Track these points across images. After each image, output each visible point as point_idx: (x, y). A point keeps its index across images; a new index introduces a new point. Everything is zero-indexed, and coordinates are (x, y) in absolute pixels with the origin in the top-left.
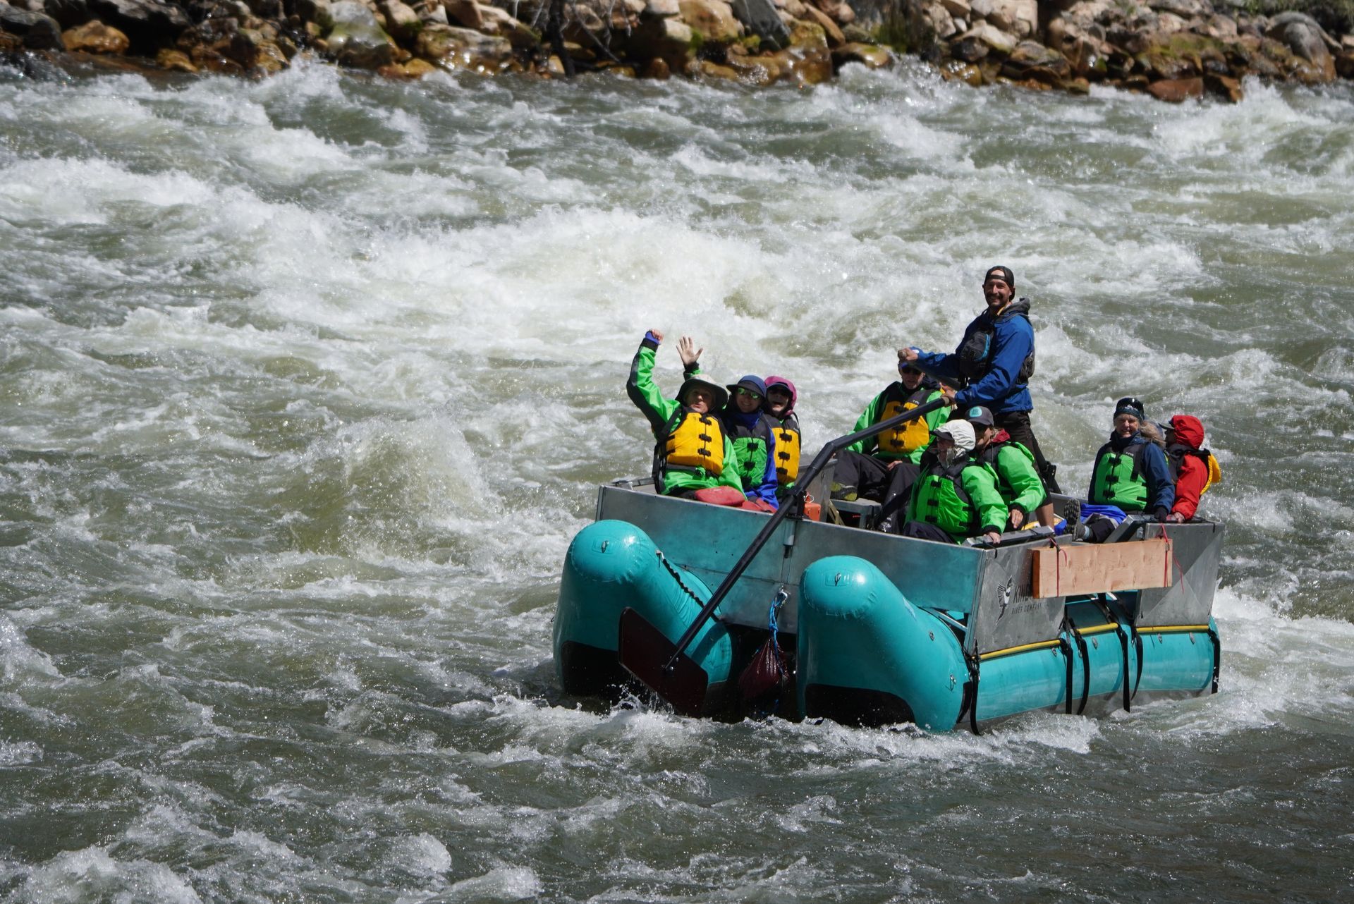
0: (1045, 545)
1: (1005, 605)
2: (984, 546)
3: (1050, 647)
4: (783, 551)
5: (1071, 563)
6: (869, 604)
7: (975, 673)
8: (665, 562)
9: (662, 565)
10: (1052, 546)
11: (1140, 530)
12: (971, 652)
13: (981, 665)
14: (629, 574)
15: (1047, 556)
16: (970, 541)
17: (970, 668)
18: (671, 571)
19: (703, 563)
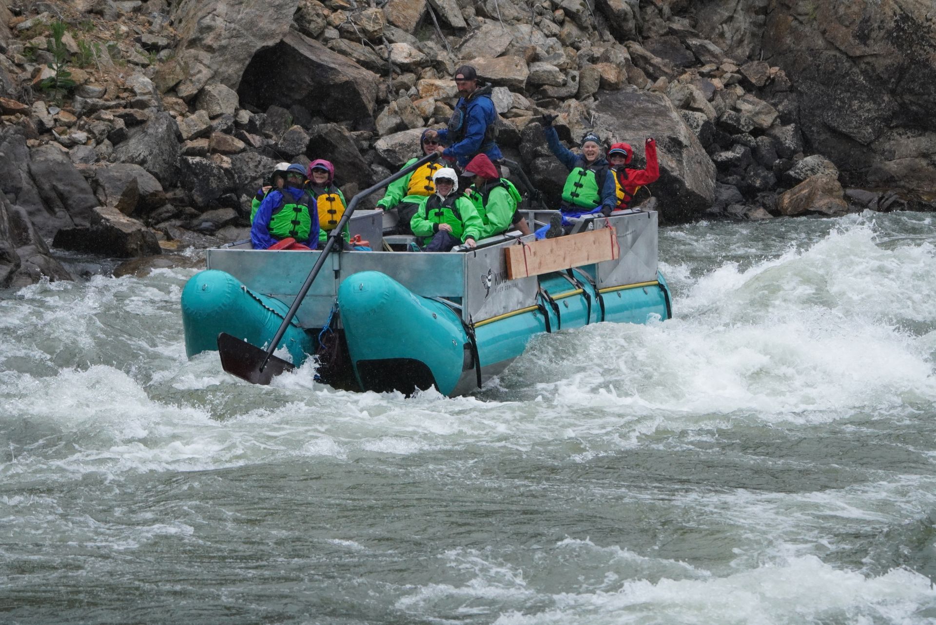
0: (514, 244)
1: (488, 288)
2: (467, 250)
3: (532, 311)
4: (333, 273)
5: (535, 253)
6: (384, 301)
7: (472, 337)
8: (248, 292)
9: (247, 295)
10: (520, 243)
11: (591, 224)
12: (467, 322)
13: (476, 330)
14: (223, 304)
15: (515, 250)
16: (456, 248)
17: (467, 333)
18: (255, 298)
19: (282, 290)
